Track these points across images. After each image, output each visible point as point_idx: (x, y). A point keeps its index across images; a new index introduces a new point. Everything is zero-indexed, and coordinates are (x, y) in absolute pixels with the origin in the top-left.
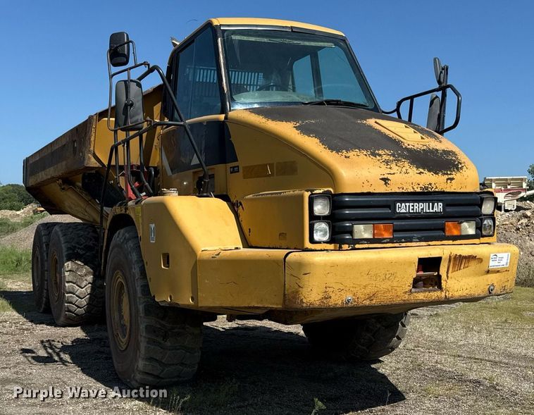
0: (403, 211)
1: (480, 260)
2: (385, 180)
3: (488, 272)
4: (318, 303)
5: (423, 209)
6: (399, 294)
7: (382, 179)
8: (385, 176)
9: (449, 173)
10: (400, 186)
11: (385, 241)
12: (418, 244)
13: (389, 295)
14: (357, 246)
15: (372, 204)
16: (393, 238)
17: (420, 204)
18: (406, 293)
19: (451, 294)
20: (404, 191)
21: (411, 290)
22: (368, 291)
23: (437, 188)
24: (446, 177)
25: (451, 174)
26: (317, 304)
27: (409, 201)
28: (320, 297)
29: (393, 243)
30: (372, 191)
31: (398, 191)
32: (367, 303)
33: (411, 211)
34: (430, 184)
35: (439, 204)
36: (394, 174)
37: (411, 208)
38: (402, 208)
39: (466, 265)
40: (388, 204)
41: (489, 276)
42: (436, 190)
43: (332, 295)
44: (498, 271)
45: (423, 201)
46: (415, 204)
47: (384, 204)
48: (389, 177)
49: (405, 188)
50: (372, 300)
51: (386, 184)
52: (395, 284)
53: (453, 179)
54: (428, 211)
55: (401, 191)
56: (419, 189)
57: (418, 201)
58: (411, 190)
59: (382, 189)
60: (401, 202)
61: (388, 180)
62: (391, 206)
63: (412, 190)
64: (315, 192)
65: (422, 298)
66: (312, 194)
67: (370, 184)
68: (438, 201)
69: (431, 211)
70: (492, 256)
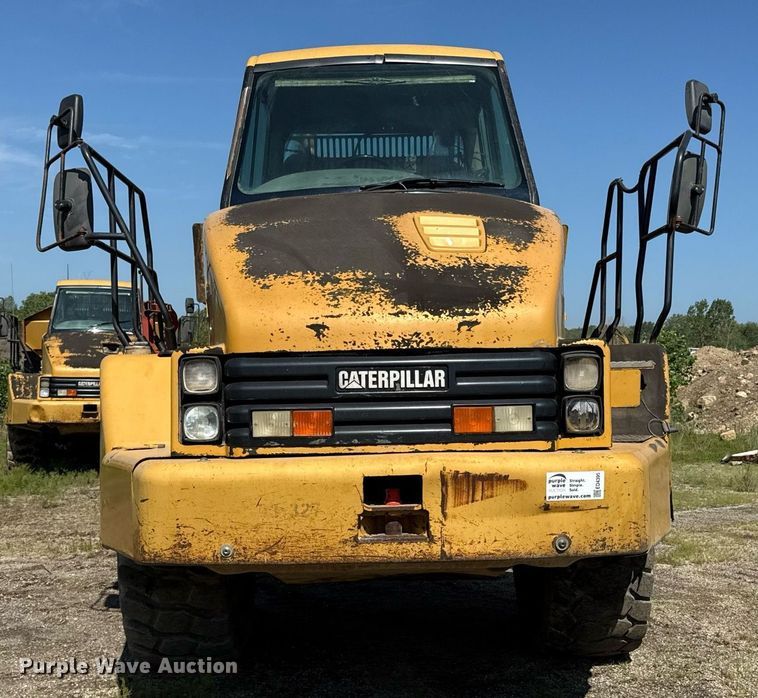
0: (355, 386)
1: (521, 484)
2: (318, 329)
3: (547, 508)
4: (167, 553)
5: (399, 381)
6: (330, 543)
7: (312, 327)
8: (320, 322)
9: (468, 311)
10: (350, 339)
11: (317, 442)
12: (390, 448)
13: (310, 546)
14: (260, 451)
15: (289, 372)
16: (331, 437)
17: (392, 373)
18: (345, 542)
19: (455, 548)
20: (355, 348)
21: (356, 538)
22: (263, 535)
23: (432, 340)
24: (460, 319)
25: (472, 314)
26: (167, 556)
27: (367, 368)
28: (171, 543)
29: (334, 446)
30: (288, 348)
31: (343, 348)
32: (265, 558)
33: (371, 386)
34: (417, 334)
35: (437, 372)
36: (339, 316)
37: (371, 379)
38: (352, 381)
39: (487, 493)
40: (324, 372)
41: (552, 516)
42: (430, 345)
43: (194, 541)
44: (575, 509)
45: (399, 367)
46: (380, 373)
47: (316, 372)
48: (328, 322)
49: (358, 344)
50: (275, 553)
51: (318, 335)
52: (319, 525)
53: (476, 323)
54: (409, 385)
55: (350, 347)
56: (390, 343)
57: (388, 368)
58: (371, 346)
59: (312, 344)
60: (349, 369)
61: (324, 327)
62: (329, 376)
63: (374, 347)
64: (192, 351)
65: (385, 553)
66: (185, 355)
67: (285, 336)
68: (434, 367)
69: (418, 385)
70: (549, 476)
